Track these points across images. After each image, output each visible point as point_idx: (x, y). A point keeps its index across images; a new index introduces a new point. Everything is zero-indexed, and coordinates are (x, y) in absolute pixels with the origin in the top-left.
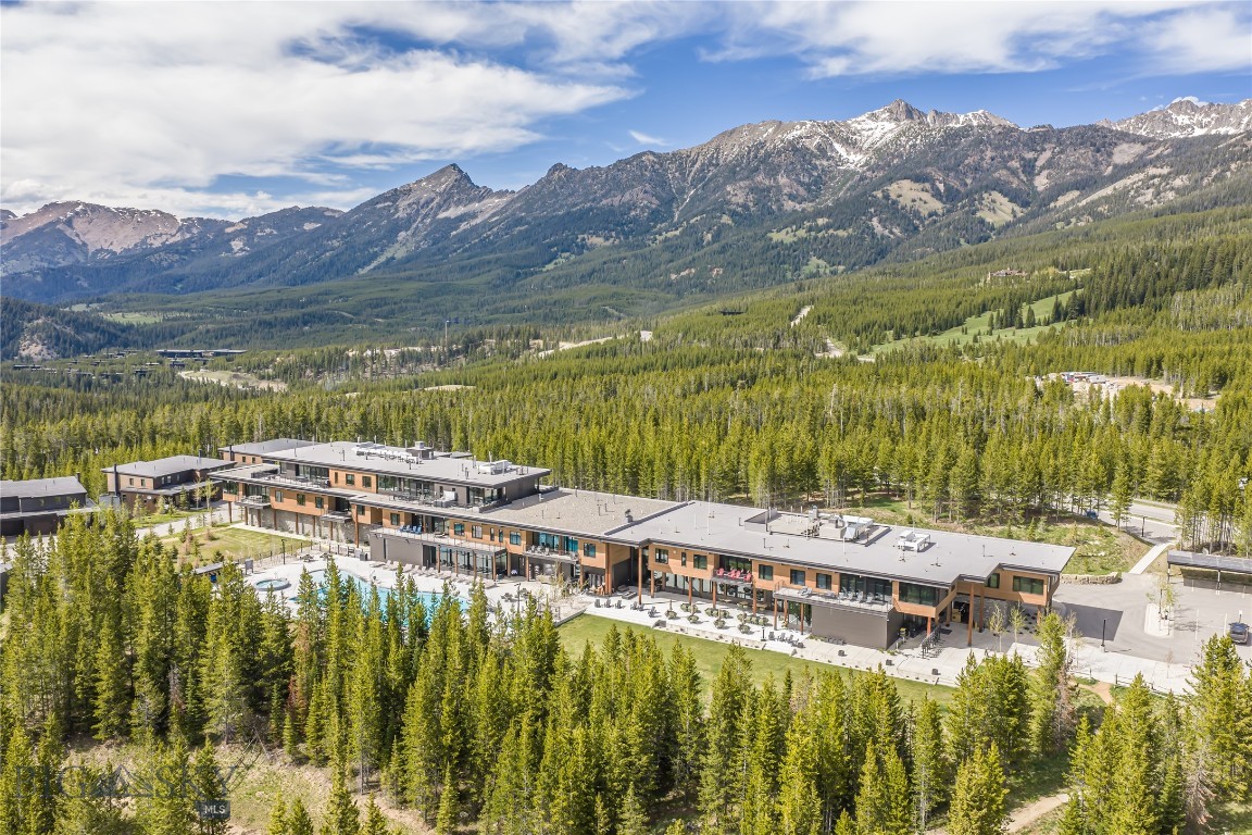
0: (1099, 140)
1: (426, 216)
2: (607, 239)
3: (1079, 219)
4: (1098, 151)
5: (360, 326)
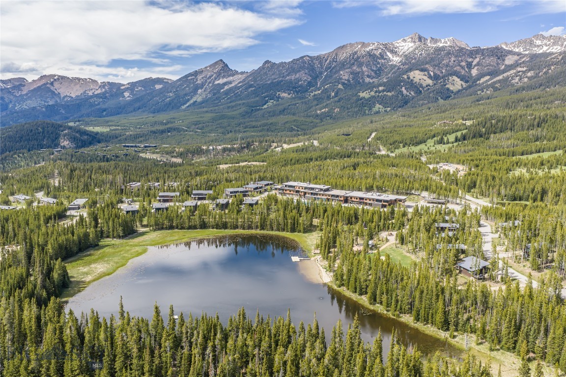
0: (498, 53)
1: (210, 82)
2: (289, 94)
3: (487, 90)
4: (499, 59)
5: (191, 133)
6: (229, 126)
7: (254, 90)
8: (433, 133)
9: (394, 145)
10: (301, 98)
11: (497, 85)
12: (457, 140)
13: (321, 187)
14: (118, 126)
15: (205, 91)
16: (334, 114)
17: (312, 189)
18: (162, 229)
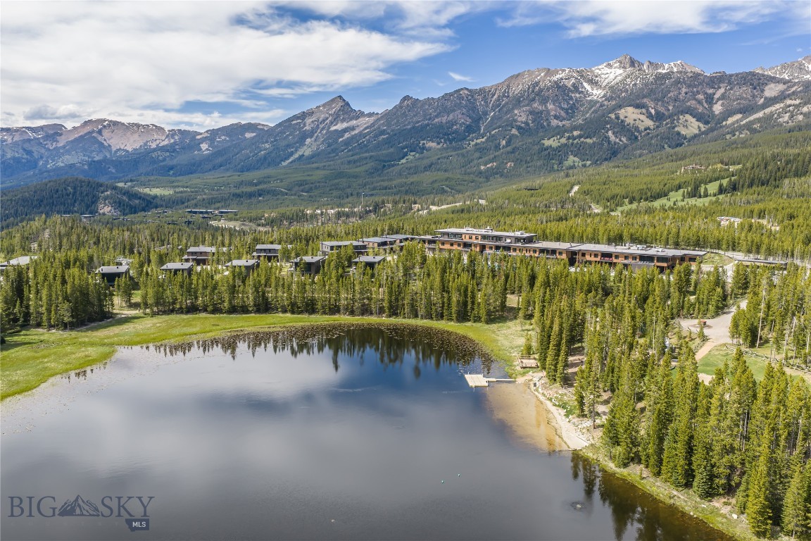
0: (756, 81)
1: (323, 128)
2: (438, 144)
3: (741, 133)
4: (755, 88)
5: (293, 197)
6: (349, 187)
7: (387, 138)
9: (614, 201)
10: (455, 149)
11: (755, 126)
13: (516, 233)
14: (187, 187)
15: (315, 140)
16: (505, 171)
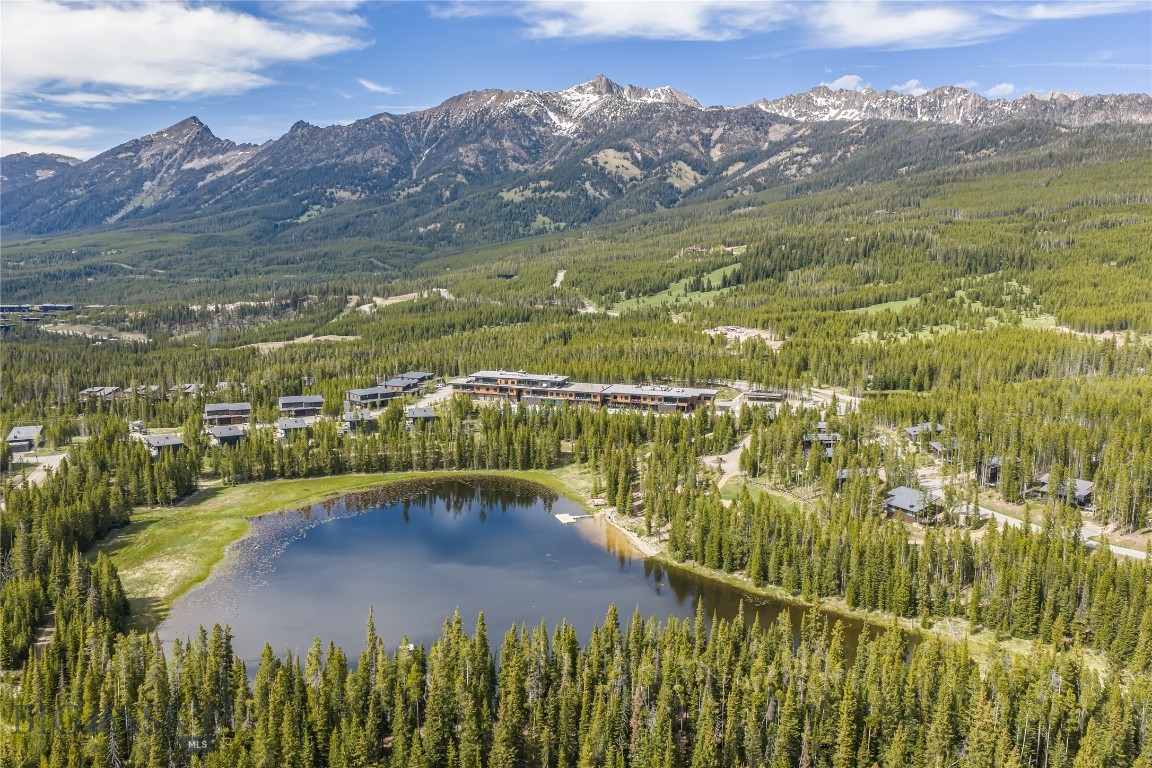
0: (756, 120)
1: (170, 166)
2: (354, 193)
3: (744, 189)
4: (758, 130)
5: (143, 277)
6: (229, 260)
7: (276, 184)
8: (677, 271)
10: (379, 202)
11: (759, 180)
12: (726, 283)
13: (551, 377)
15: (159, 184)
16: (454, 235)
17: (535, 383)
18: (251, 479)
